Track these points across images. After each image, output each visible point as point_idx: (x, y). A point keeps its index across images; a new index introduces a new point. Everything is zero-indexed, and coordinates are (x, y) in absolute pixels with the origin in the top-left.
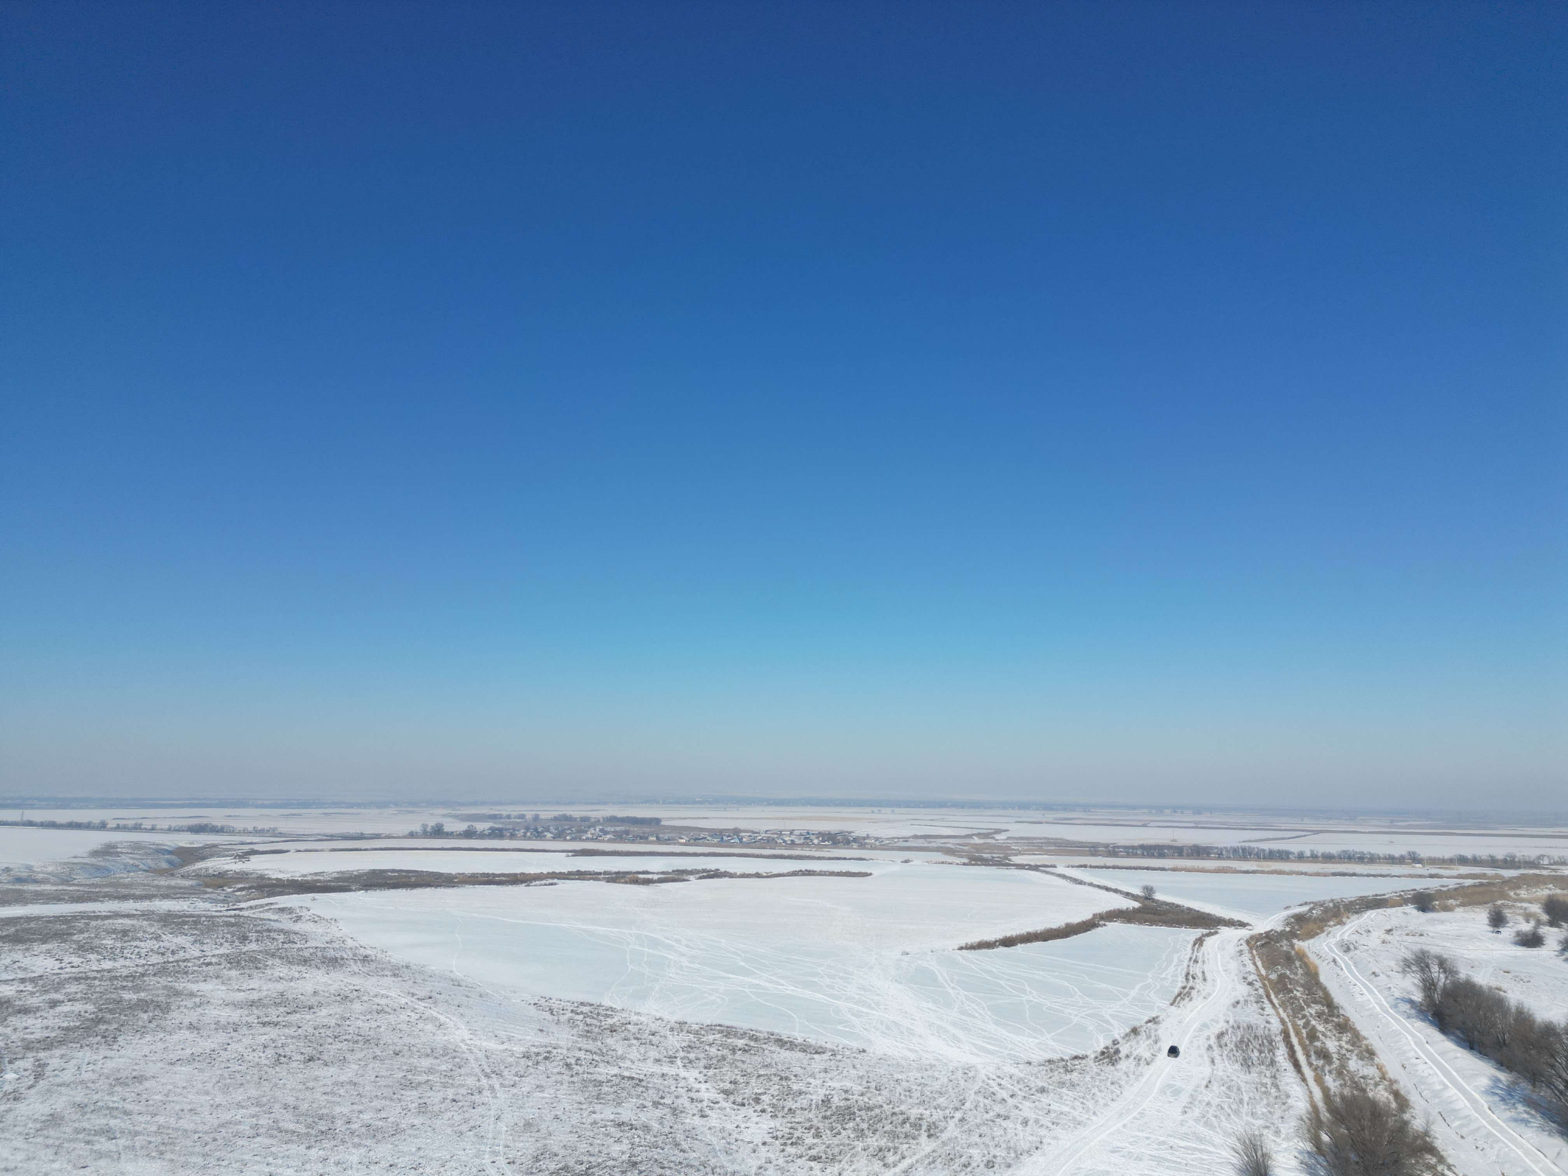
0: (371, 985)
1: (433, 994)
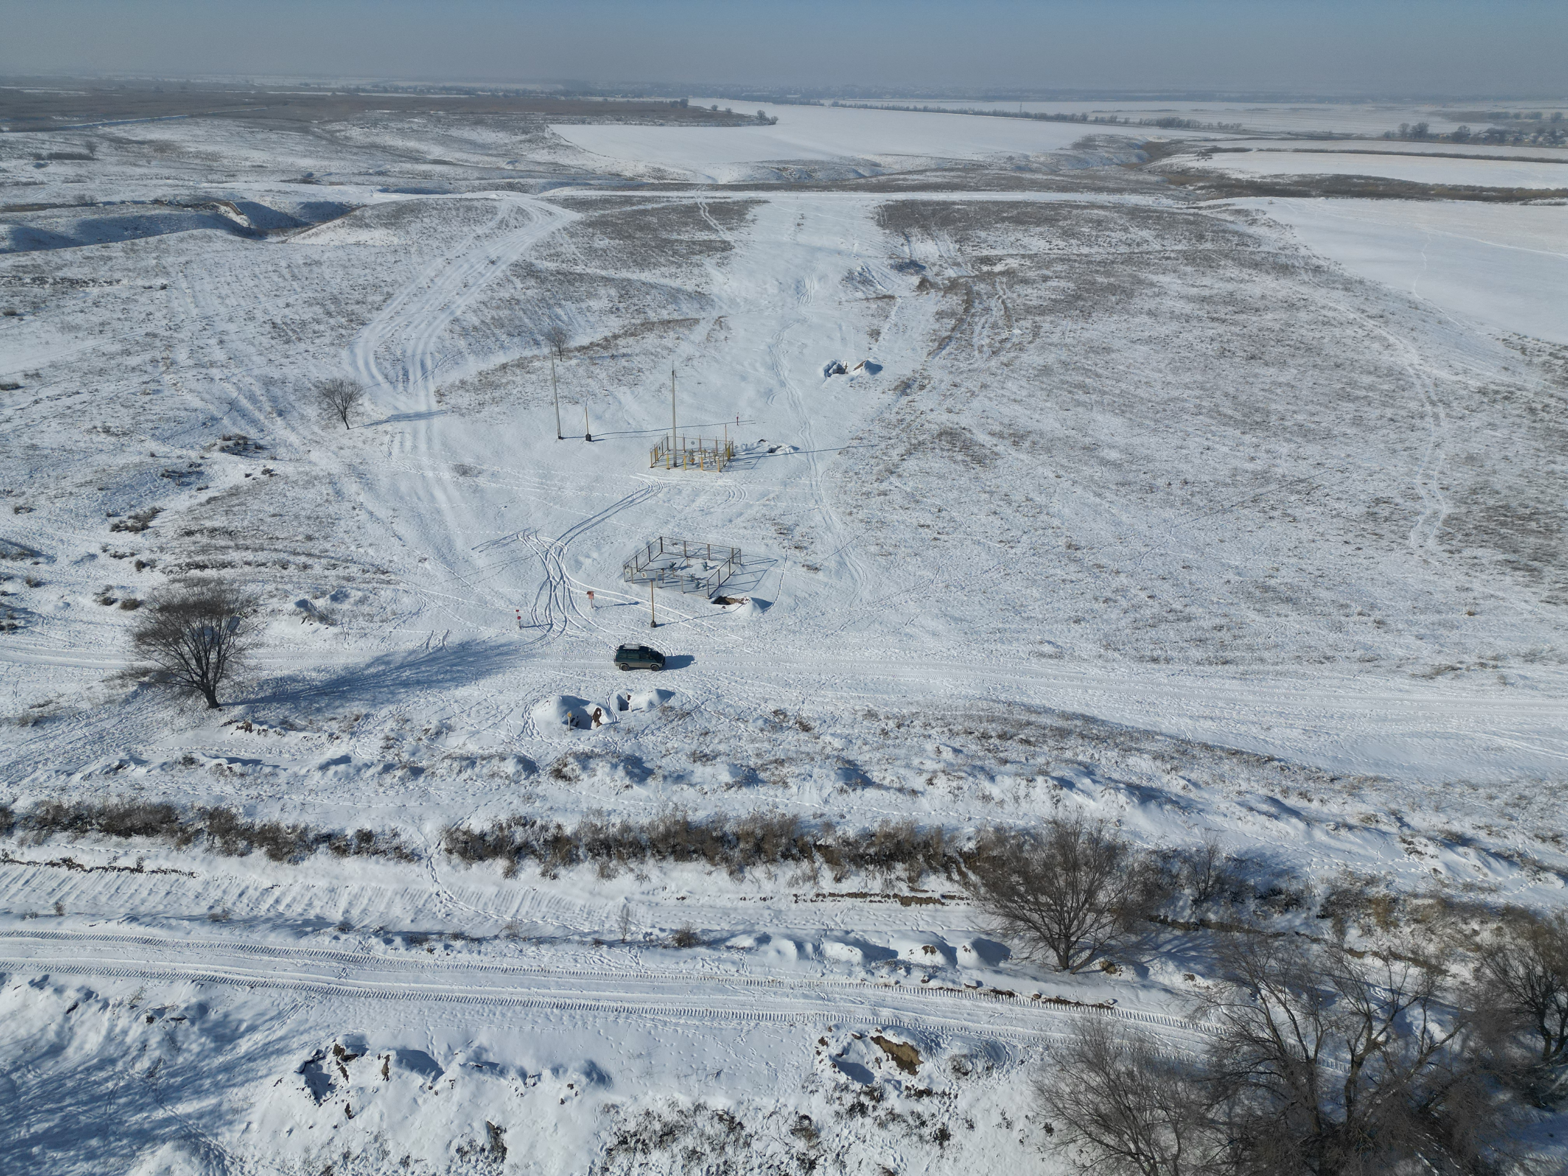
0: (1320, 296)
1: (1386, 314)
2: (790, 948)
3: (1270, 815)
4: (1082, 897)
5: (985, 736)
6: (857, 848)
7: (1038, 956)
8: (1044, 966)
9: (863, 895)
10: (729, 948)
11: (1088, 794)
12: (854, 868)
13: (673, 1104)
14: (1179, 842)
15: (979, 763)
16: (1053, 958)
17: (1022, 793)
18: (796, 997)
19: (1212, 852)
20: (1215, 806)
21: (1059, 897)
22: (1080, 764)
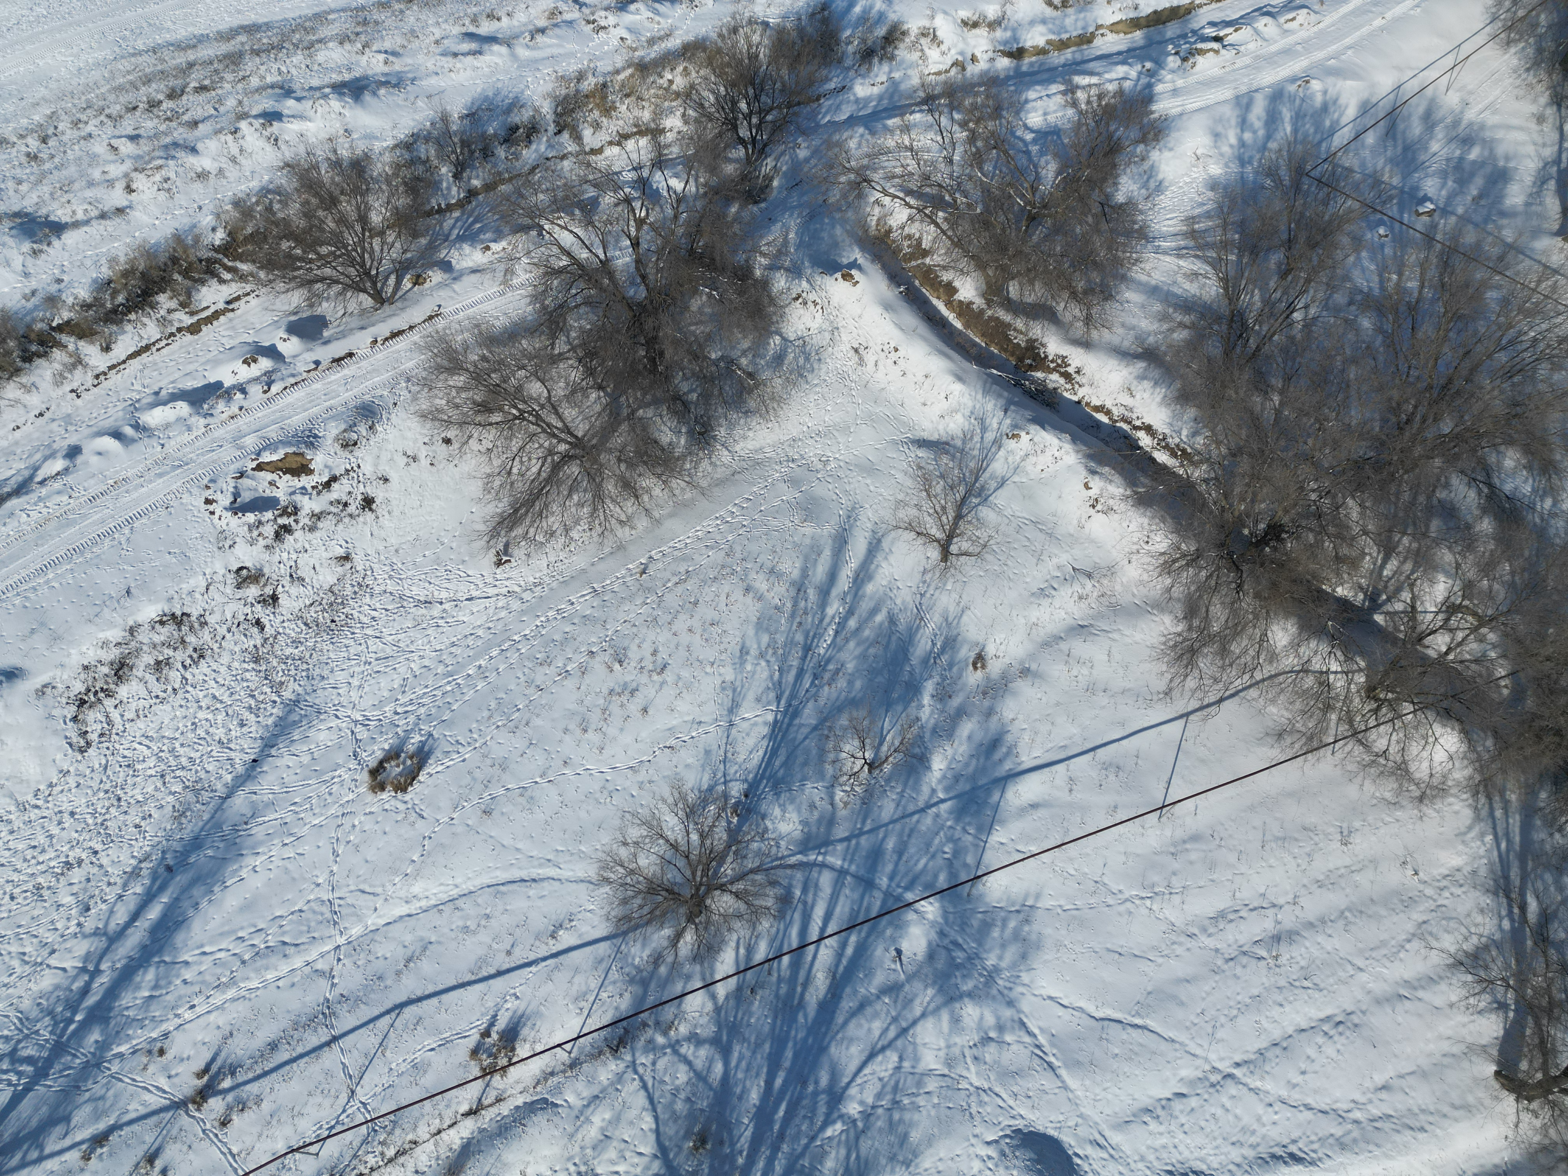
2: (109, 443)
3: (474, 53)
4: (358, 228)
5: (153, 105)
6: (103, 305)
7: (352, 306)
8: (363, 312)
9: (146, 348)
10: (42, 483)
11: (301, 117)
12: (114, 328)
13: (105, 644)
14: (412, 124)
15: (168, 140)
16: (367, 301)
17: (235, 151)
18: (151, 482)
19: (445, 118)
20: (423, 68)
21: (337, 240)
22: (272, 87)
